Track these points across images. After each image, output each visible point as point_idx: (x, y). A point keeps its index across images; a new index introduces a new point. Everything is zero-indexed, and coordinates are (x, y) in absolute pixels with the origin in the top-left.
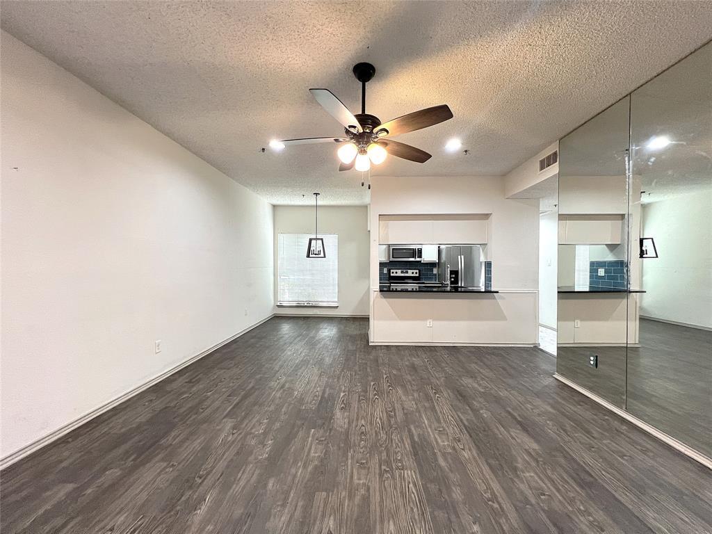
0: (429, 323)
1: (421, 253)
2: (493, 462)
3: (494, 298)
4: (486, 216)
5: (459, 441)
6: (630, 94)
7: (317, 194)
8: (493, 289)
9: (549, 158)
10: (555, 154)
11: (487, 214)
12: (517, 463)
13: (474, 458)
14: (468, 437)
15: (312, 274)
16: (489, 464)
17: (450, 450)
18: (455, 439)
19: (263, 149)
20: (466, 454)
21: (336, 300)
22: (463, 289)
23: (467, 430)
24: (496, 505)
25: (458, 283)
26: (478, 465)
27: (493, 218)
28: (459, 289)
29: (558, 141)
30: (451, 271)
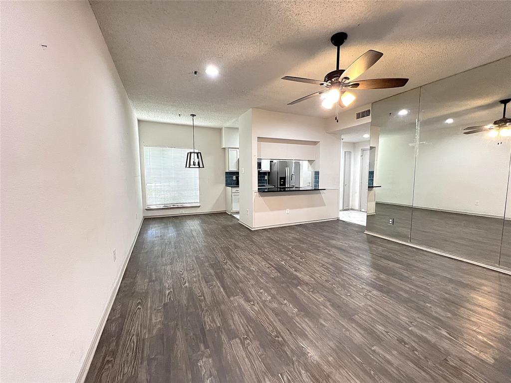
0: (288, 211)
1: (261, 165)
3: (320, 193)
4: (315, 143)
6: (421, 87)
7: (193, 115)
8: (320, 188)
9: (363, 113)
10: (369, 111)
11: (316, 142)
15: (178, 181)
19: (196, 73)
21: (199, 201)
22: (288, 189)
25: (285, 185)
27: (321, 145)
28: (286, 189)
29: (371, 104)
30: (280, 178)
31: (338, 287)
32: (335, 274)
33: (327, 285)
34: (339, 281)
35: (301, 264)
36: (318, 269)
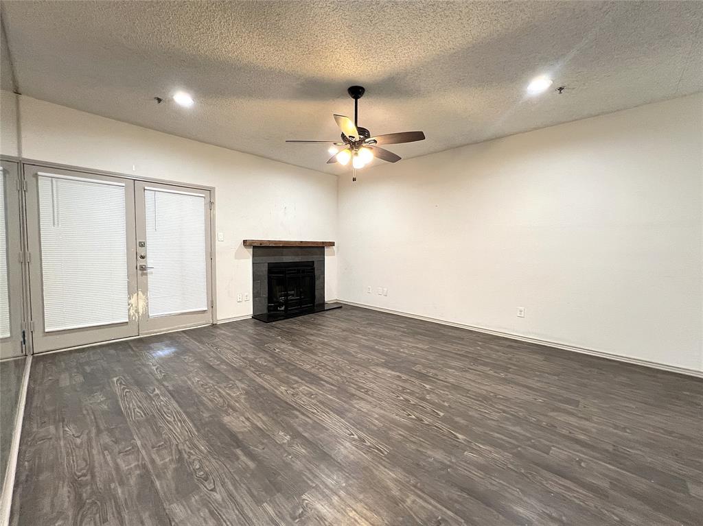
2: (263, 391)
5: (293, 395)
12: (245, 398)
13: (276, 388)
14: (288, 401)
16: (265, 389)
17: (295, 386)
18: (298, 394)
20: (283, 388)
23: (292, 406)
24: (257, 373)
26: (272, 386)
31: (345, 367)
32: (347, 381)
33: (357, 367)
34: (343, 372)
35: (400, 388)
36: (372, 385)
